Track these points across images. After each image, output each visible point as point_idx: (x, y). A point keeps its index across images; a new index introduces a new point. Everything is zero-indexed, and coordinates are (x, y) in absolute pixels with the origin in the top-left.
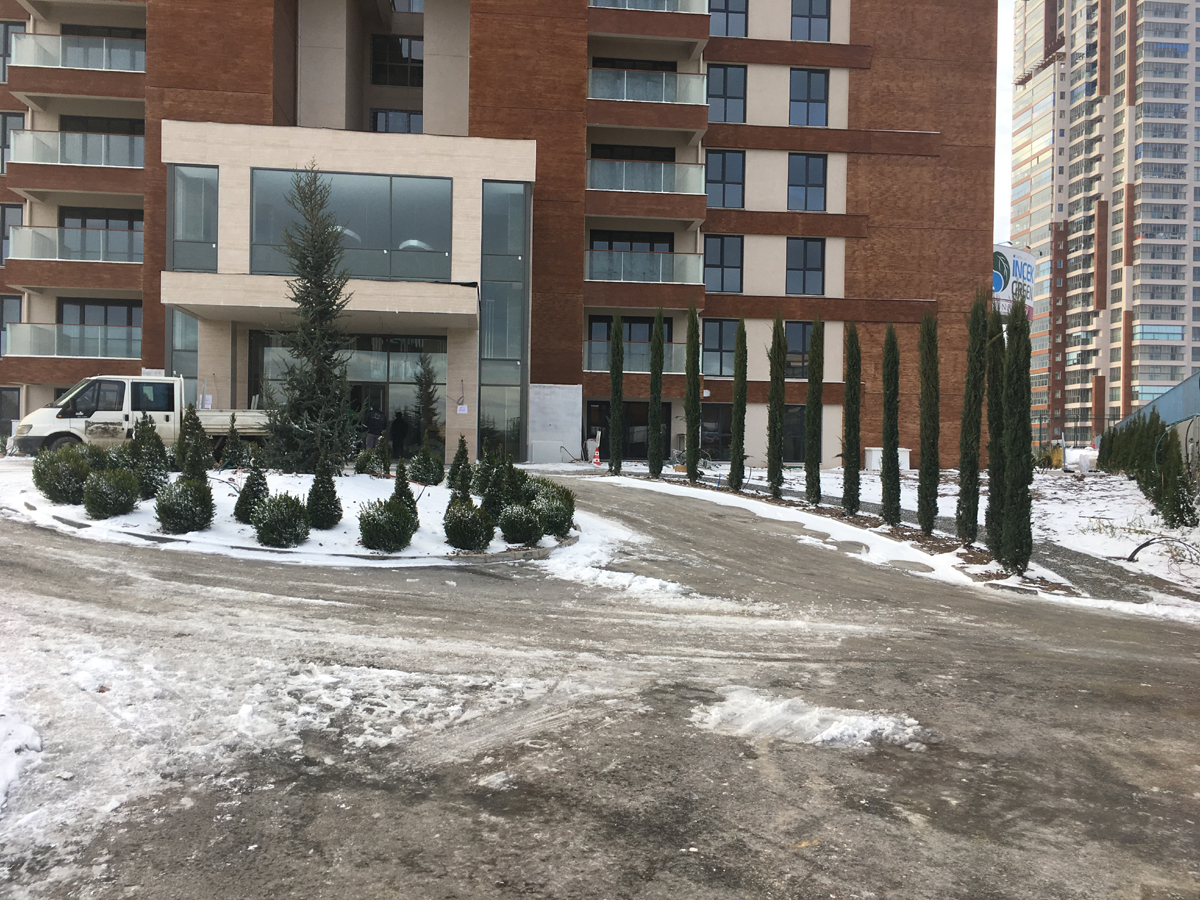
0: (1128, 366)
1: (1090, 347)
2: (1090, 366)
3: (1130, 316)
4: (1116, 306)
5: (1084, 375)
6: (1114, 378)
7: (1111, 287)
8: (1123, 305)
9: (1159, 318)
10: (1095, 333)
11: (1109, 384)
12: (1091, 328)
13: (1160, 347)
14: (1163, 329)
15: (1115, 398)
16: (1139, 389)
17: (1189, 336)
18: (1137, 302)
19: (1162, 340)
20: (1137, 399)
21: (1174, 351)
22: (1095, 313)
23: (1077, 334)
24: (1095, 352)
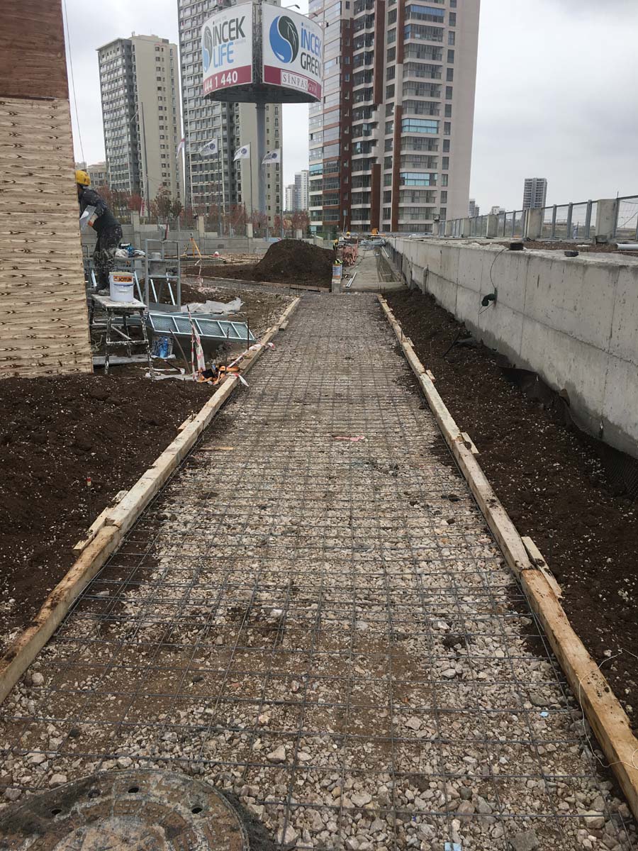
0: (397, 154)
1: (370, 138)
2: (370, 155)
3: (400, 110)
4: (390, 101)
5: (367, 163)
6: (388, 166)
7: (386, 83)
8: (395, 100)
9: (421, 113)
10: (374, 125)
11: (384, 172)
12: (371, 121)
13: (421, 139)
14: (424, 123)
15: (387, 184)
16: (405, 176)
17: (442, 130)
18: (406, 98)
19: (423, 133)
20: (404, 184)
21: (431, 143)
22: (374, 107)
23: (360, 126)
24: (374, 142)
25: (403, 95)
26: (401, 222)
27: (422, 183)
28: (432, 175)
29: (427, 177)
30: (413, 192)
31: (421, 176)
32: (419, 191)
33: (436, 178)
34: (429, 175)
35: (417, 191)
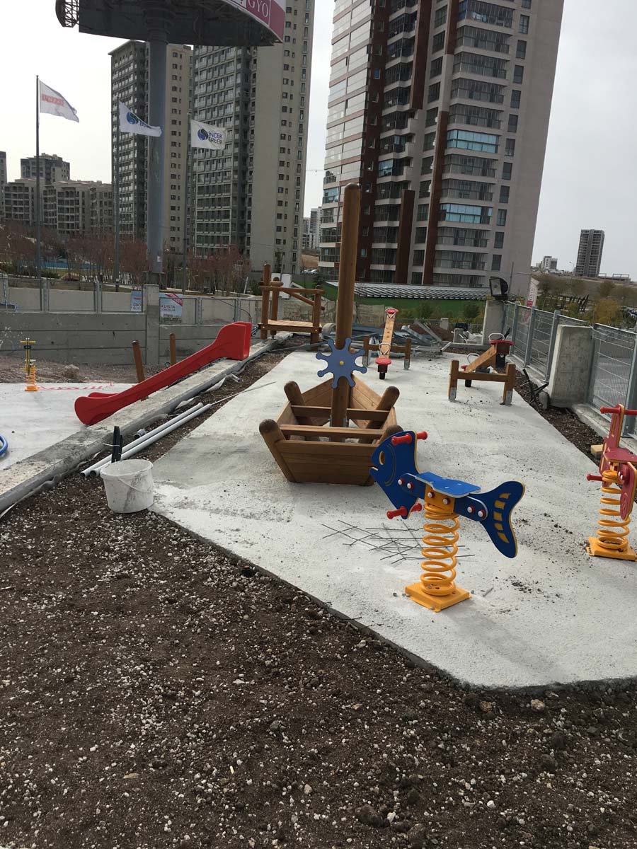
0: (439, 179)
1: (404, 155)
2: (402, 178)
3: (446, 118)
4: (433, 105)
5: (394, 189)
6: (424, 194)
7: (429, 82)
8: (440, 104)
9: (474, 123)
10: (409, 137)
11: (418, 201)
12: (406, 131)
13: (472, 159)
14: (477, 138)
15: (422, 217)
16: (447, 208)
17: (502, 149)
18: (456, 101)
19: (476, 151)
20: (444, 219)
21: (486, 166)
22: (411, 114)
23: (391, 139)
24: (407, 161)
25: (451, 98)
26: (438, 270)
27: (470, 219)
28: (484, 209)
29: (478, 211)
30: (457, 230)
31: (470, 210)
32: (465, 230)
33: (490, 213)
34: (479, 209)
35: (462, 229)
